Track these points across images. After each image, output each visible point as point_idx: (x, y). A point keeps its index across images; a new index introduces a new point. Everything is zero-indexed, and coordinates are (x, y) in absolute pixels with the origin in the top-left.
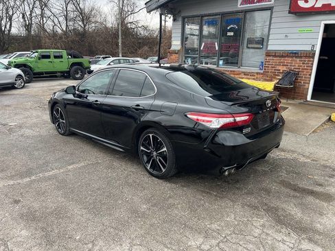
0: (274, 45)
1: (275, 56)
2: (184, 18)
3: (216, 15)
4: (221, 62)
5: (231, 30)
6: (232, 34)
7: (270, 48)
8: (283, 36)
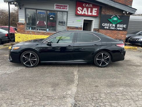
0: (69, 25)
1: (71, 28)
2: (26, 9)
3: (44, 10)
4: (48, 30)
5: (51, 17)
6: (52, 19)
7: (68, 25)
8: (72, 22)
